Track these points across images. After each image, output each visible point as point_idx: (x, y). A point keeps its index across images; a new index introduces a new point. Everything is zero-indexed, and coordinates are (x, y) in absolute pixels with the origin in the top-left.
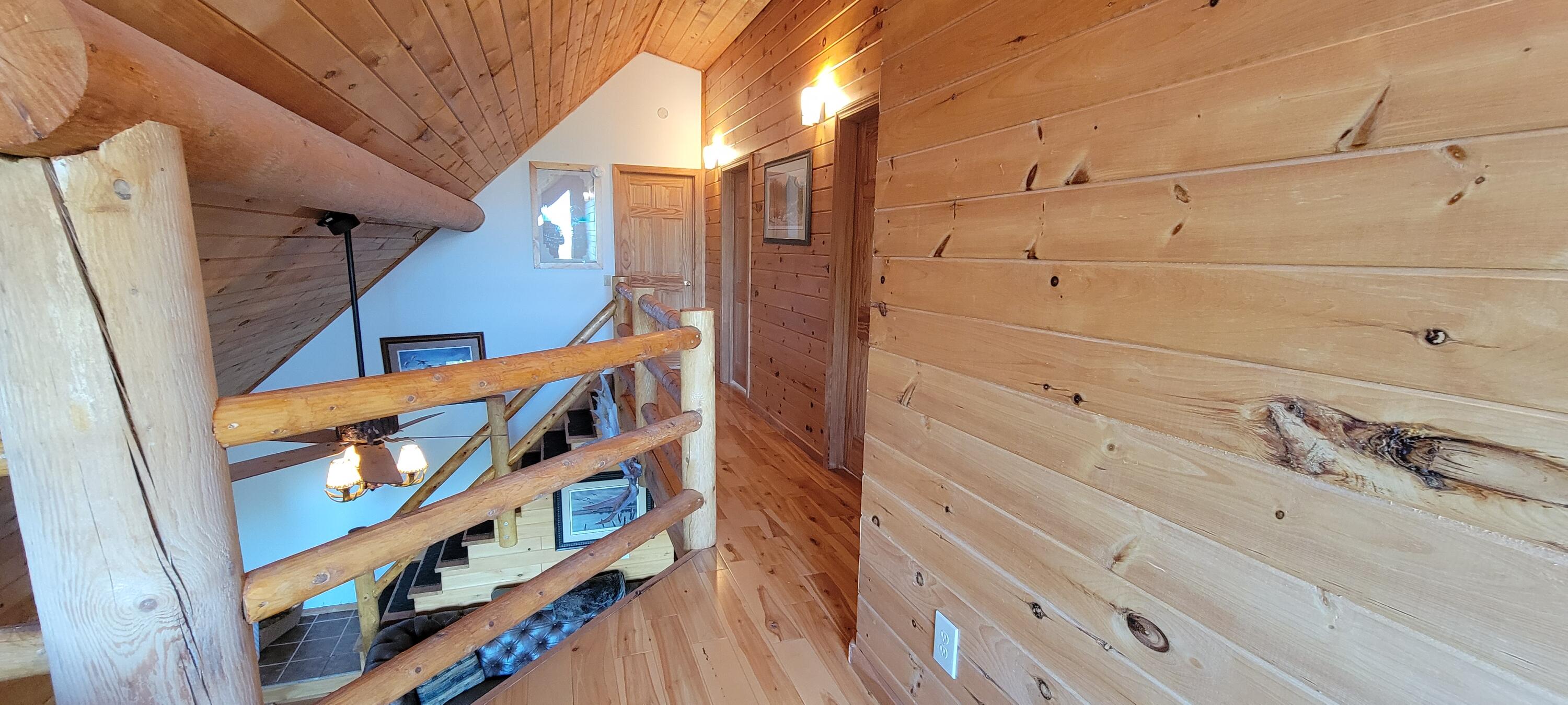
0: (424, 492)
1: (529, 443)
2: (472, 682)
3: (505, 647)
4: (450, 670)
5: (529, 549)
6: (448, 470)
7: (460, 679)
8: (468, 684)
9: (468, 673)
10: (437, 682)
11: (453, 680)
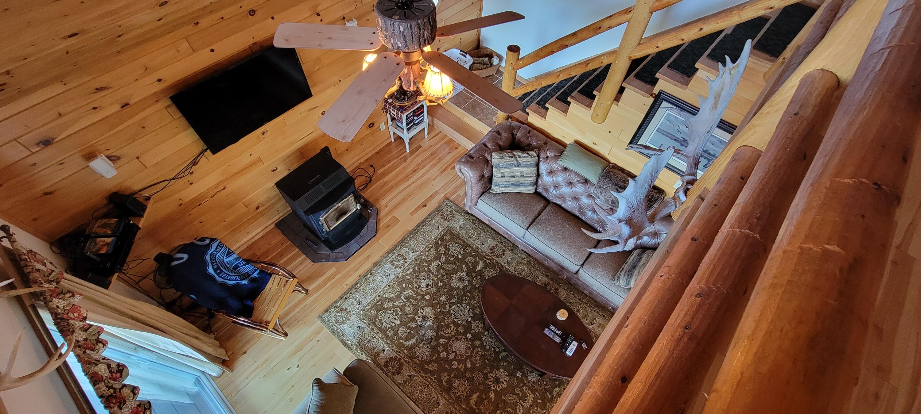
0: (558, 45)
1: (658, 47)
2: (524, 190)
3: (554, 184)
4: (514, 177)
5: (610, 132)
6: (580, 36)
7: (518, 185)
8: (521, 190)
9: (524, 185)
10: (503, 179)
11: (513, 184)
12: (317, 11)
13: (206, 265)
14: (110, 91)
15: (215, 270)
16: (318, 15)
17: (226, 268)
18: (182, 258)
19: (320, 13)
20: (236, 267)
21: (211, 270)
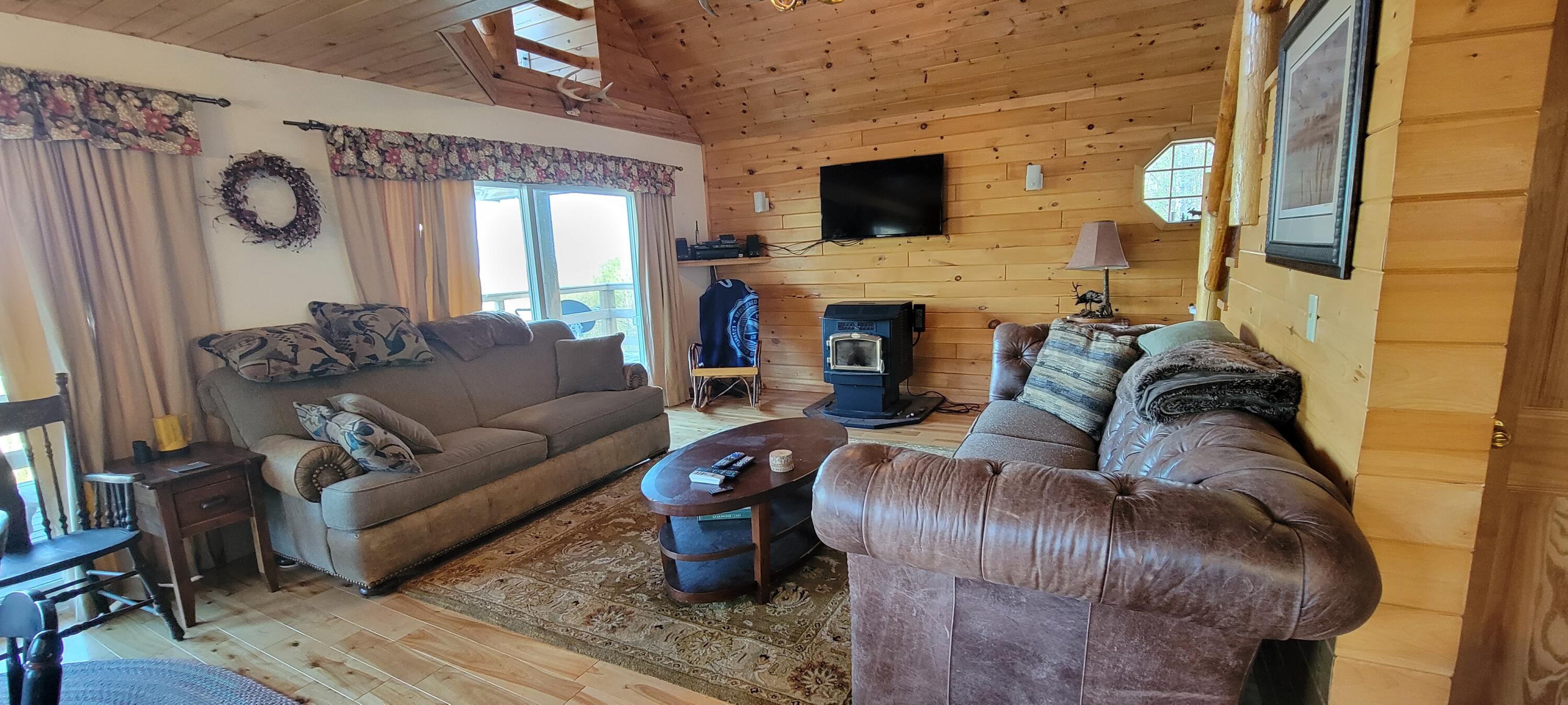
12: (996, 145)
13: (733, 307)
14: (799, 152)
15: (734, 318)
16: (996, 150)
17: (742, 328)
18: (727, 284)
19: (999, 149)
20: (748, 337)
21: (732, 314)
